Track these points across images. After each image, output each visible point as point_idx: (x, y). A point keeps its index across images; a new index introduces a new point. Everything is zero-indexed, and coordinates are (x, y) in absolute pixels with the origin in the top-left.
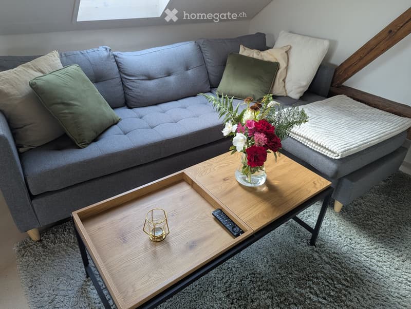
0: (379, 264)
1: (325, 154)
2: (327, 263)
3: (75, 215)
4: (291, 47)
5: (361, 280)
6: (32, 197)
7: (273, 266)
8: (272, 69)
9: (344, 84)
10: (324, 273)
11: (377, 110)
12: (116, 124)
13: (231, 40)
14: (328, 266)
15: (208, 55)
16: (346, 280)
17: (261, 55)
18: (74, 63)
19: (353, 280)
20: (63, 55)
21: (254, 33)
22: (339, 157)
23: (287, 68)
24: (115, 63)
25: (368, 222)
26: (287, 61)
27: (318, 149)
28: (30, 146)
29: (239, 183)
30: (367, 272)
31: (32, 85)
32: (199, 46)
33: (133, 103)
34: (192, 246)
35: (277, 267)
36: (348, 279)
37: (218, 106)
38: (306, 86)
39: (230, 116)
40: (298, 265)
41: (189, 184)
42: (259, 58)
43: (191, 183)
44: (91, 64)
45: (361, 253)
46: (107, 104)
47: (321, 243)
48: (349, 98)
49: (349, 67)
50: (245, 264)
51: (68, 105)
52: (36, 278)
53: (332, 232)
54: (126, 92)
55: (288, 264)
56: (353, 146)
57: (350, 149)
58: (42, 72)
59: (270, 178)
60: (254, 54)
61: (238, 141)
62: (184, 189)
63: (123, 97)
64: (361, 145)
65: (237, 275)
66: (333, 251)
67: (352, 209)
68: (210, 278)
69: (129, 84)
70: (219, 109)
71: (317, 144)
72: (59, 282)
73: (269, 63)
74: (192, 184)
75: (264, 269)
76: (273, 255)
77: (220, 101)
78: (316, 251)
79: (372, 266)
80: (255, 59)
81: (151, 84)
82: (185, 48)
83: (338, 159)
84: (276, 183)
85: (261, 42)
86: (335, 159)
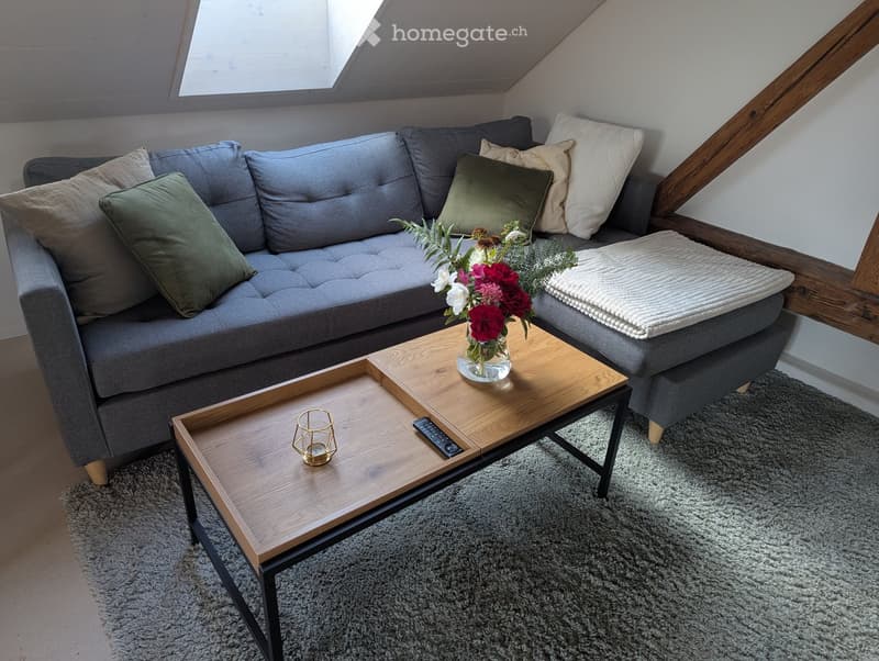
0: (722, 531)
1: (623, 331)
2: (626, 527)
3: (177, 422)
4: (574, 144)
5: (685, 555)
6: (99, 401)
7: (526, 530)
8: (540, 182)
9: (678, 212)
10: (618, 543)
11: (730, 257)
12: (248, 280)
13: (465, 131)
14: (626, 531)
15: (420, 158)
16: (657, 554)
17: (520, 158)
18: (174, 170)
19: (671, 556)
20: (154, 157)
21: (510, 118)
22: (645, 336)
23: (567, 181)
24: (247, 171)
25: (708, 461)
26: (567, 168)
27: (612, 323)
28: (96, 314)
29: (462, 376)
30: (698, 543)
31: (104, 206)
32: (403, 140)
33: (279, 244)
34: (375, 473)
35: (534, 531)
36: (662, 553)
37: (424, 240)
38: (602, 214)
39: (446, 258)
40: (573, 530)
41: (375, 380)
42: (517, 162)
43: (378, 377)
44: (206, 173)
45: (690, 511)
46: (232, 243)
47: (619, 493)
48: (682, 236)
49: (684, 179)
50: (477, 526)
51: (165, 241)
52: (102, 546)
53: (641, 476)
54: (267, 224)
55: (554, 527)
56: (672, 317)
57: (667, 322)
58: (118, 184)
59: (519, 369)
60: (507, 156)
61: (455, 296)
62: (368, 388)
63: (261, 233)
64: (687, 316)
65: (461, 543)
66: (638, 506)
67: (683, 439)
68: (413, 547)
69: (272, 209)
70: (426, 246)
71: (610, 314)
72: (143, 552)
73: (534, 172)
74: (381, 379)
75: (511, 534)
76: (529, 513)
77: (428, 233)
78: (608, 507)
79: (709, 533)
80: (509, 165)
81: (314, 209)
82: (378, 145)
83: (644, 340)
84: (527, 377)
85: (522, 134)
86: (639, 340)
